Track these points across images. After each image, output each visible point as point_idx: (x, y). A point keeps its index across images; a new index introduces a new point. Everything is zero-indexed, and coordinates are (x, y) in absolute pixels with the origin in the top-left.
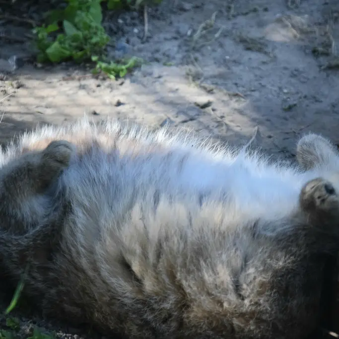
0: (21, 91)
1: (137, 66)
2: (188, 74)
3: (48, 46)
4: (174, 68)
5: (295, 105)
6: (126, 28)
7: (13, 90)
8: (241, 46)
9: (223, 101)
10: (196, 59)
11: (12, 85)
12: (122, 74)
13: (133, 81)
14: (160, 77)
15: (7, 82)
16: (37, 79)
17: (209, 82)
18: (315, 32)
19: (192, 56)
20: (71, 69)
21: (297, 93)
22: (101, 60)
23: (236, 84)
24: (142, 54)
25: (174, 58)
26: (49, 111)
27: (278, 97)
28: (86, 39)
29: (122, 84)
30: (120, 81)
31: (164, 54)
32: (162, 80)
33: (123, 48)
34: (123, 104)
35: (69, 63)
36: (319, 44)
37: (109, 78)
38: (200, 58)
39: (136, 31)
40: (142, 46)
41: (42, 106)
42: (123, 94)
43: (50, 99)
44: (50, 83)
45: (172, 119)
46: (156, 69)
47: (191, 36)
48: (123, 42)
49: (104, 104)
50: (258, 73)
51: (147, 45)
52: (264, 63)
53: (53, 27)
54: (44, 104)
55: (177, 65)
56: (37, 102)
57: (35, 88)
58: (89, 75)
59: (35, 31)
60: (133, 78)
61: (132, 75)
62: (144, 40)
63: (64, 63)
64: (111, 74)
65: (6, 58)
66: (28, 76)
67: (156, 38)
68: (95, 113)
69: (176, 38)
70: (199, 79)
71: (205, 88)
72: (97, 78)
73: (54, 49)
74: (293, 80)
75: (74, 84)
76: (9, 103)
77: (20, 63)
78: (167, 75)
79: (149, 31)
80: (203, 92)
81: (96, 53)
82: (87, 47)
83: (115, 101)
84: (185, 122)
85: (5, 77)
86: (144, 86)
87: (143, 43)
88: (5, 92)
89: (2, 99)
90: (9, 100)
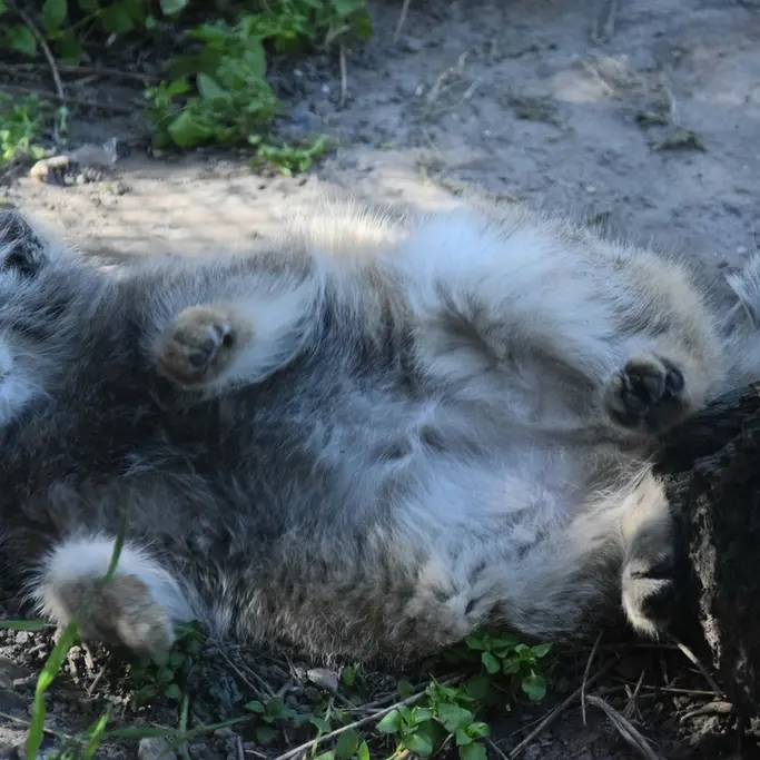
0: (126, 200)
1: (329, 151)
2: (418, 164)
3: (172, 120)
4: (394, 153)
5: (608, 214)
6: (309, 85)
7: (113, 198)
8: (511, 112)
10: (433, 137)
11: (111, 190)
12: (302, 166)
13: (323, 178)
14: (369, 169)
15: (101, 184)
16: (154, 178)
17: (457, 175)
18: (640, 85)
19: (426, 130)
20: (213, 159)
21: (612, 192)
22: (264, 141)
23: (503, 179)
24: (338, 130)
25: (393, 136)
26: (175, 234)
27: (578, 200)
28: (239, 106)
29: (303, 183)
30: (300, 178)
31: (376, 129)
32: (373, 174)
33: (304, 121)
35: (210, 148)
36: (647, 107)
37: (279, 172)
38: (440, 135)
39: (326, 89)
40: (337, 116)
41: (162, 226)
43: (178, 214)
44: (178, 184)
46: (364, 156)
47: (423, 96)
48: (303, 110)
49: (272, 219)
50: (542, 158)
51: (345, 114)
52: (552, 141)
53: (180, 86)
54: (167, 220)
55: (399, 147)
56: (155, 218)
57: (149, 194)
58: (244, 168)
59: (148, 94)
60: (324, 172)
61: (321, 168)
62: (341, 104)
63: (200, 150)
64: (284, 166)
65: (99, 142)
66: (138, 172)
67: (361, 101)
68: (255, 236)
69: (396, 101)
70: (438, 171)
71: (448, 188)
72: (259, 173)
73: (182, 124)
74: (604, 170)
75: (218, 186)
76: (105, 221)
77: (124, 151)
78: (383, 166)
79: (349, 89)
80: (446, 195)
81: (256, 130)
82: (241, 120)
85: (98, 176)
86: (343, 186)
87: (338, 111)
88: (99, 203)
89: (94, 215)
90: (105, 216)
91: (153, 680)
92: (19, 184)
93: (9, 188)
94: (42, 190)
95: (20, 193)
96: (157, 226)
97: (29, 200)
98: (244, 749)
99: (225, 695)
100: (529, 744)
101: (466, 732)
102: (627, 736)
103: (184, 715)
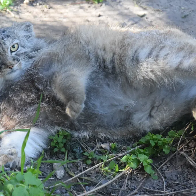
0: (51, 10)
5: (188, 15)
7: (47, 10)
9: (152, 14)
11: (46, 7)
12: (101, 1)
13: (106, 4)
14: (120, 2)
15: (44, 6)
16: (59, 4)
17: (144, 4)
21: (189, 9)
23: (158, 5)
27: (179, 11)
29: (101, 6)
30: (100, 4)
32: (121, 3)
34: (102, 16)
37: (94, 3)
41: (61, 18)
42: (102, 11)
43: (65, 14)
45: (126, 23)
49: (92, 16)
54: (62, 16)
56: (59, 15)
57: (57, 9)
58: (84, 2)
61: (106, 1)
64: (96, 1)
66: (54, 3)
68: (88, 21)
70: (139, 3)
71: (142, 7)
72: (88, 3)
74: (187, 3)
75: (77, 6)
78: (124, 1)
80: (141, 9)
83: (98, 14)
84: (133, 24)
85: (43, 3)
86: (112, 7)
88: (43, 11)
89: (42, 14)
90: (45, 15)
91: (57, 146)
92: (20, 6)
93: (18, 6)
94: (27, 7)
95: (21, 8)
96: (59, 18)
97: (23, 10)
98: (83, 166)
99: (78, 151)
100: (164, 165)
101: (146, 162)
102: (192, 163)
103: (66, 156)
